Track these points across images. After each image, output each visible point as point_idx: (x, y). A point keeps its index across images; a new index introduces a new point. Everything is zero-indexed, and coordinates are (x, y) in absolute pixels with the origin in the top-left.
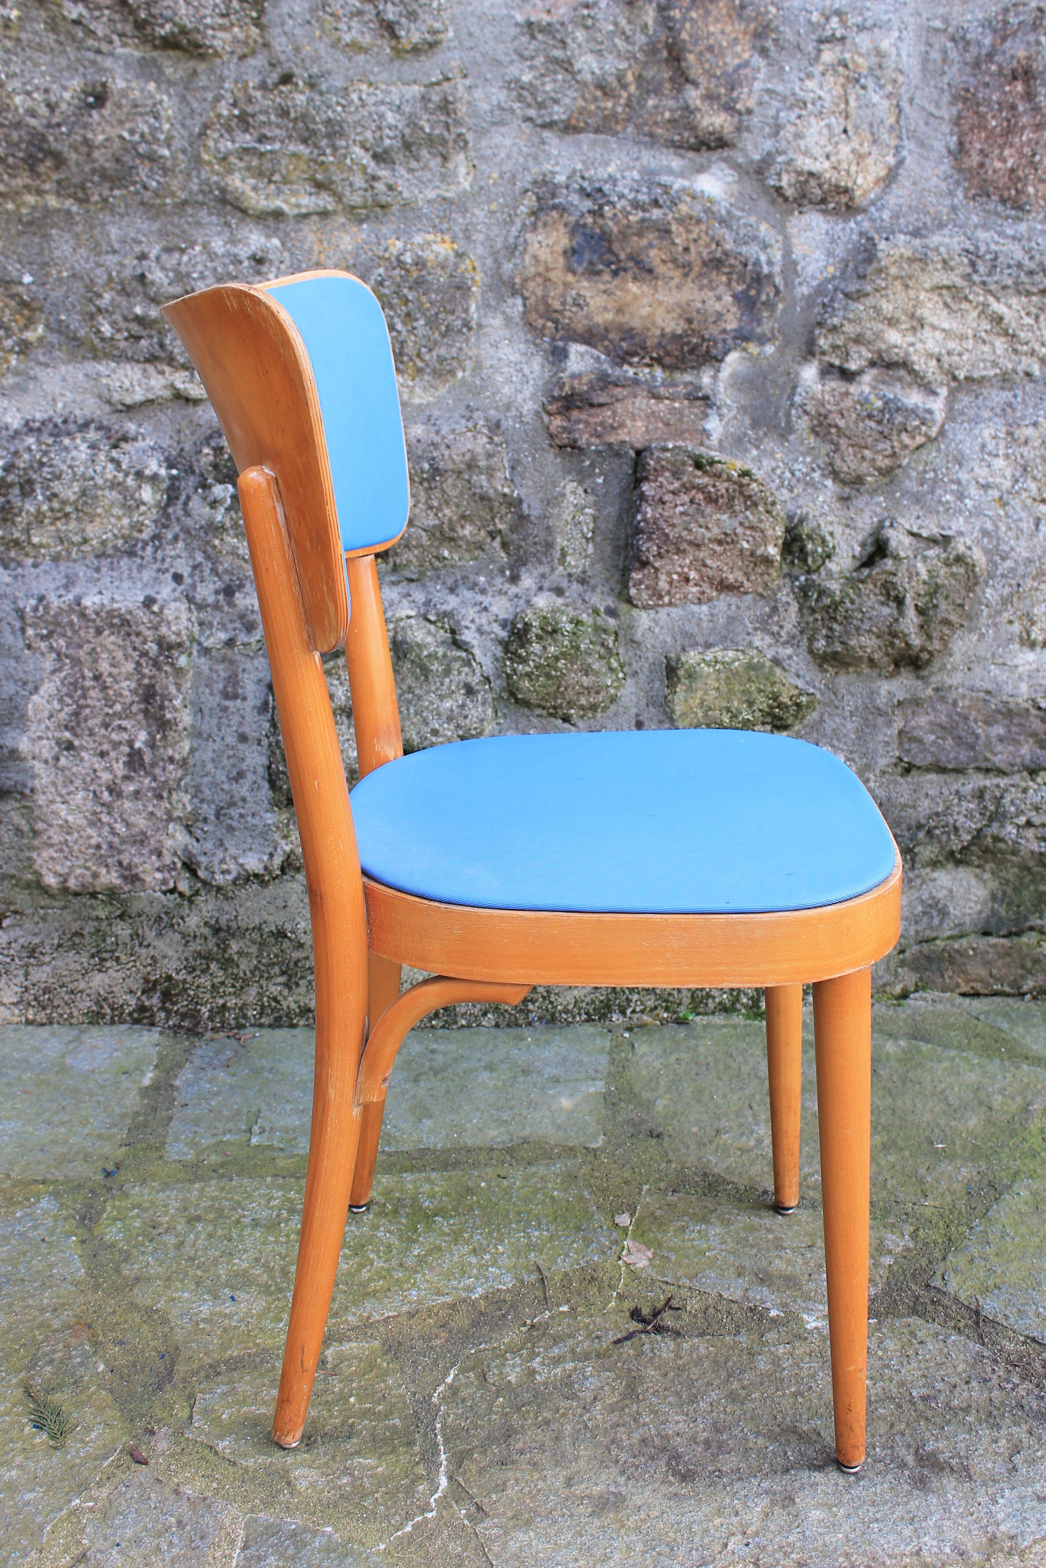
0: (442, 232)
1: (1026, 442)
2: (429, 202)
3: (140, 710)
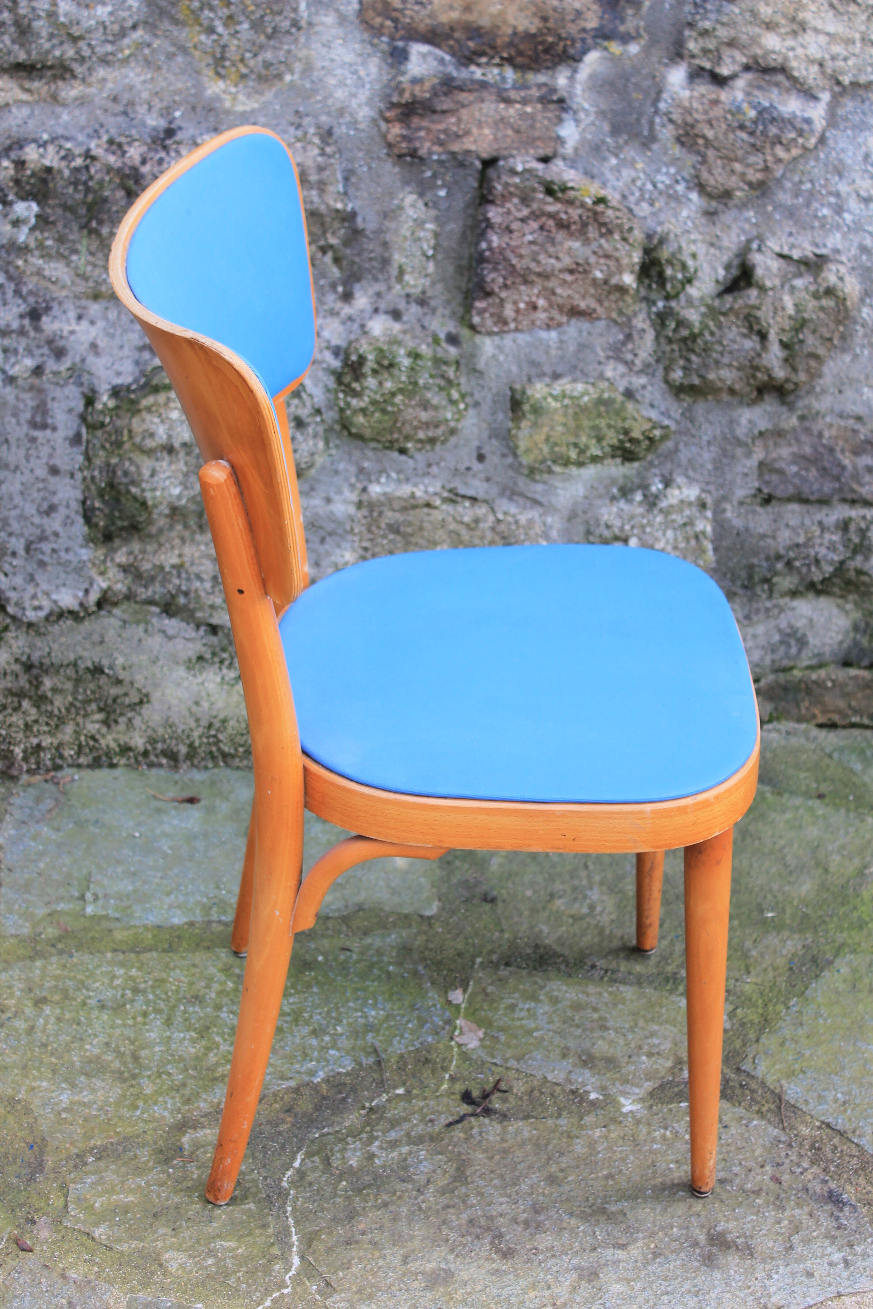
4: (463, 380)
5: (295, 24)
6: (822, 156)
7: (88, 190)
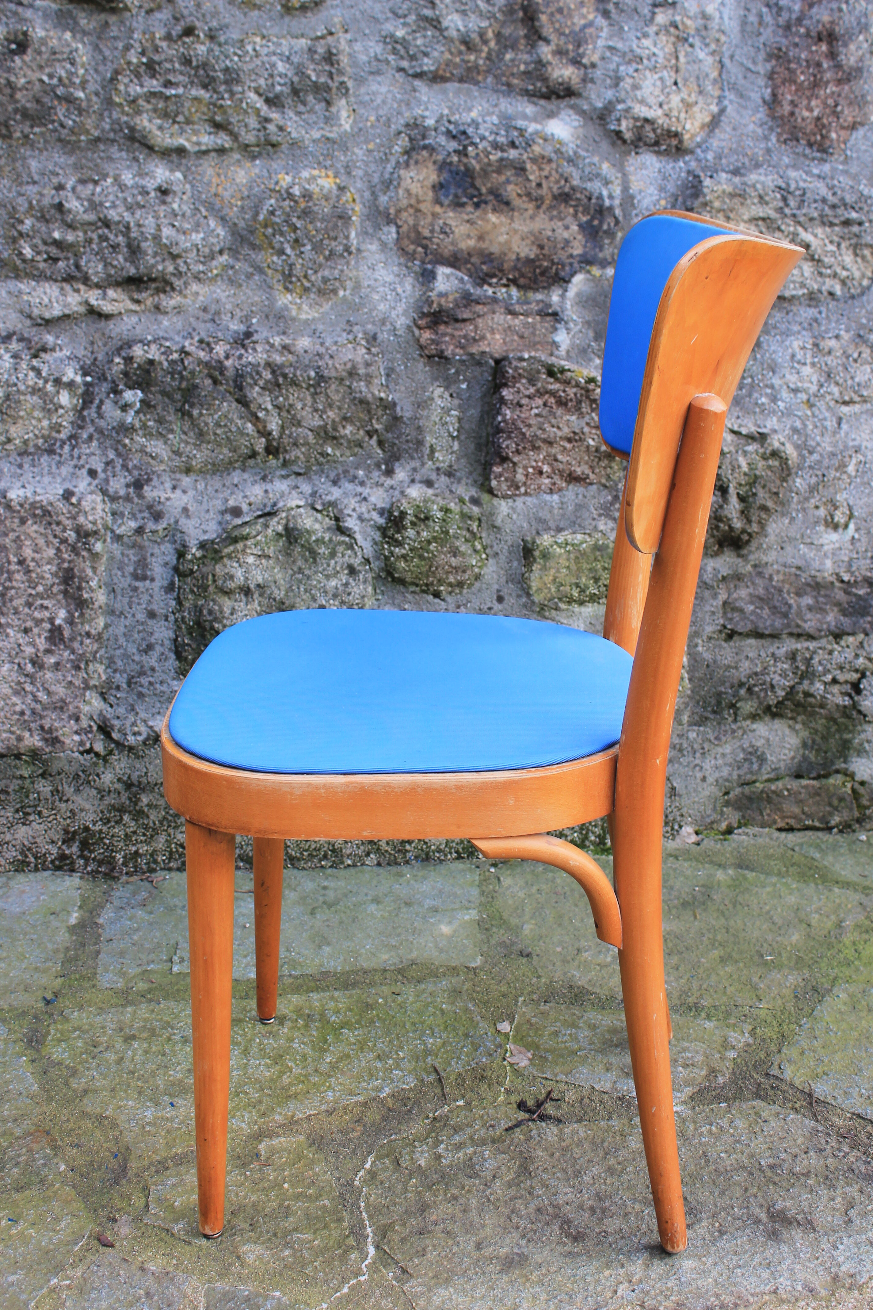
0: (326, 168)
1: (829, 352)
2: (314, 141)
3: (60, 591)
4: (484, 535)
5: (347, 249)
6: (758, 356)
7: (182, 378)
